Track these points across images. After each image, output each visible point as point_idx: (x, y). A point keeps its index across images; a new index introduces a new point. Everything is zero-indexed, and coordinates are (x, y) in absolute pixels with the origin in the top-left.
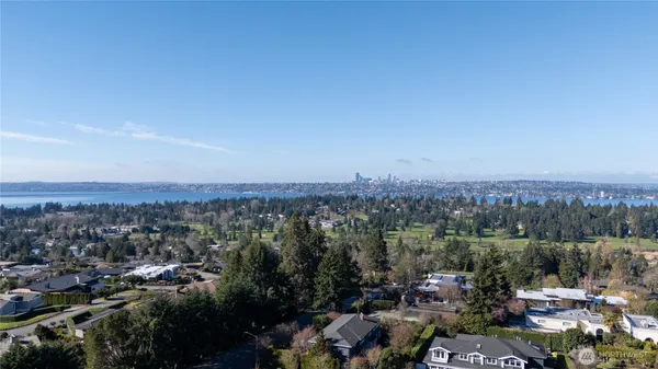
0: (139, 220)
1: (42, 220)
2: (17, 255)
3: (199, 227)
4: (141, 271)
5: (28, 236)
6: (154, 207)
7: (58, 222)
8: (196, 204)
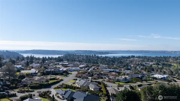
0: (155, 61)
1: (130, 60)
2: (125, 68)
3: (175, 65)
4: (156, 76)
5: (127, 63)
6: (160, 58)
7: (134, 60)
8: (174, 57)
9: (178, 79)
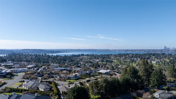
0: (101, 58)
1: (80, 58)
2: (75, 65)
3: (115, 61)
4: (101, 71)
5: (78, 61)
6: (104, 55)
7: (83, 58)
8: (114, 55)
9: (117, 73)
